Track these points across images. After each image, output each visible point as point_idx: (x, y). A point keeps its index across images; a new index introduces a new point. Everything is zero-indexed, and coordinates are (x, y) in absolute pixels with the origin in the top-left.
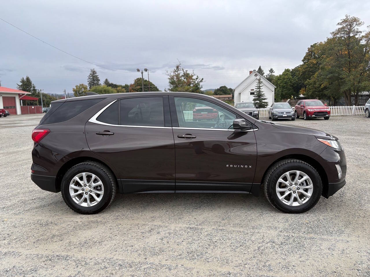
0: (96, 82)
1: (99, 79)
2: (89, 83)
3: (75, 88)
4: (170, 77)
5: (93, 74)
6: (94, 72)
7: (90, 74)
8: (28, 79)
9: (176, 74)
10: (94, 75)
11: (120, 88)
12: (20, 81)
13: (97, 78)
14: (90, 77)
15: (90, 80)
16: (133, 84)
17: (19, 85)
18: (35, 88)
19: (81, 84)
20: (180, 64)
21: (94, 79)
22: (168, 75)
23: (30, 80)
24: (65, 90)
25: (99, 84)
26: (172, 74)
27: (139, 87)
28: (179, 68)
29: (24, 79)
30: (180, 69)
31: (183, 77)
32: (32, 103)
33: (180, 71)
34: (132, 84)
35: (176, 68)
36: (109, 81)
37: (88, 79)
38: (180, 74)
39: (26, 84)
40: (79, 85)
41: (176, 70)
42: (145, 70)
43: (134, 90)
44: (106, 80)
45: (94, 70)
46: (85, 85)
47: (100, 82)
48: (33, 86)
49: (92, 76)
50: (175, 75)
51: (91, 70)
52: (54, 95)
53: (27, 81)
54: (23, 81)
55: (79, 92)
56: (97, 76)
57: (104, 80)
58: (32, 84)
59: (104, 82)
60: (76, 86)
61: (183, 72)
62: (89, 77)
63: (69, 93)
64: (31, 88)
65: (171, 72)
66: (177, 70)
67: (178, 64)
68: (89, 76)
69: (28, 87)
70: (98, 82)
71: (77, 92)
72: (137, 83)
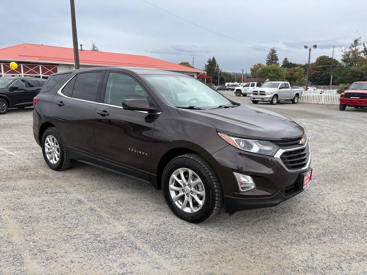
0: (274, 61)
1: (278, 59)
2: (268, 62)
3: (253, 68)
4: (344, 53)
5: (272, 53)
6: (273, 51)
7: (270, 53)
8: (214, 59)
9: (352, 49)
10: (273, 55)
11: (298, 67)
12: (208, 61)
13: (276, 57)
14: (270, 56)
15: (268, 59)
16: (315, 63)
17: (206, 65)
18: (219, 68)
19: (259, 63)
20: (360, 38)
21: (273, 57)
22: (342, 51)
23: (215, 61)
24: (243, 70)
25: (277, 63)
26: (348, 50)
27: (321, 66)
28: (359, 42)
29: (211, 59)
30: (359, 44)
31: (363, 53)
32: (214, 81)
33: (359, 46)
34: (312, 63)
35: (353, 43)
36: (288, 60)
37: (267, 59)
38: (358, 50)
39: (212, 64)
40: (256, 64)
41: (353, 44)
42: (314, 47)
43: (313, 70)
44: (286, 59)
45: (273, 49)
46: (262, 65)
47: (278, 62)
48: (217, 65)
49: (271, 56)
50: (351, 51)
51: (271, 49)
52: (238, 74)
53: (213, 61)
54: (209, 62)
55: (256, 72)
56: (276, 55)
57: (284, 59)
58: (217, 64)
59: (283, 61)
60: (254, 66)
61: (364, 47)
62: (268, 57)
63: (247, 73)
64: (215, 68)
65: (347, 47)
66: (355, 45)
67: (357, 37)
68: (268, 55)
69: (213, 67)
70: (277, 61)
71: (254, 72)
72: (319, 62)
